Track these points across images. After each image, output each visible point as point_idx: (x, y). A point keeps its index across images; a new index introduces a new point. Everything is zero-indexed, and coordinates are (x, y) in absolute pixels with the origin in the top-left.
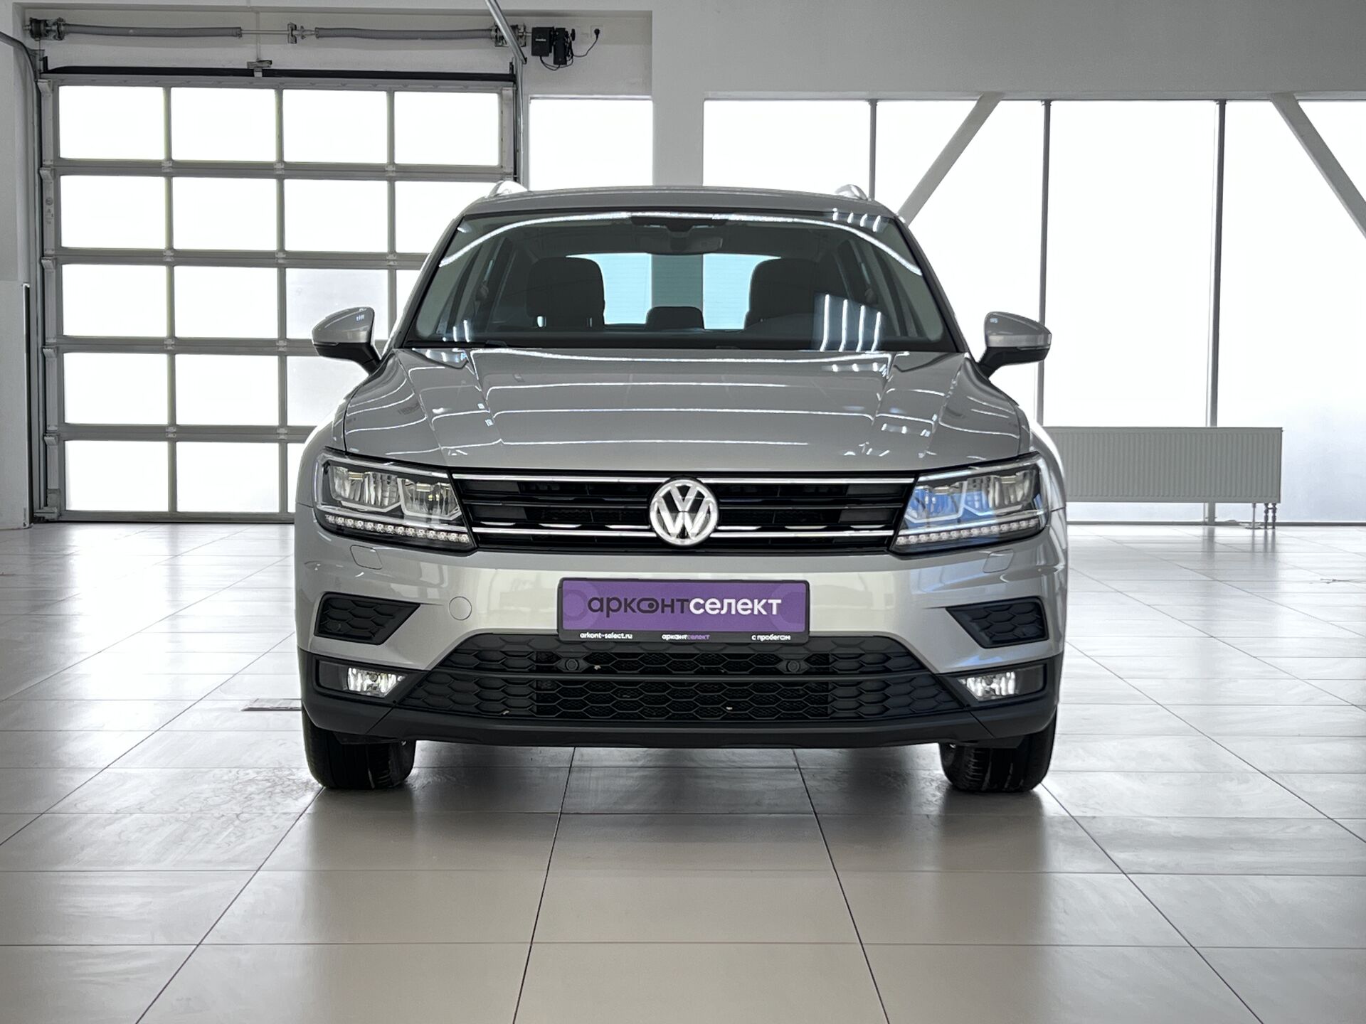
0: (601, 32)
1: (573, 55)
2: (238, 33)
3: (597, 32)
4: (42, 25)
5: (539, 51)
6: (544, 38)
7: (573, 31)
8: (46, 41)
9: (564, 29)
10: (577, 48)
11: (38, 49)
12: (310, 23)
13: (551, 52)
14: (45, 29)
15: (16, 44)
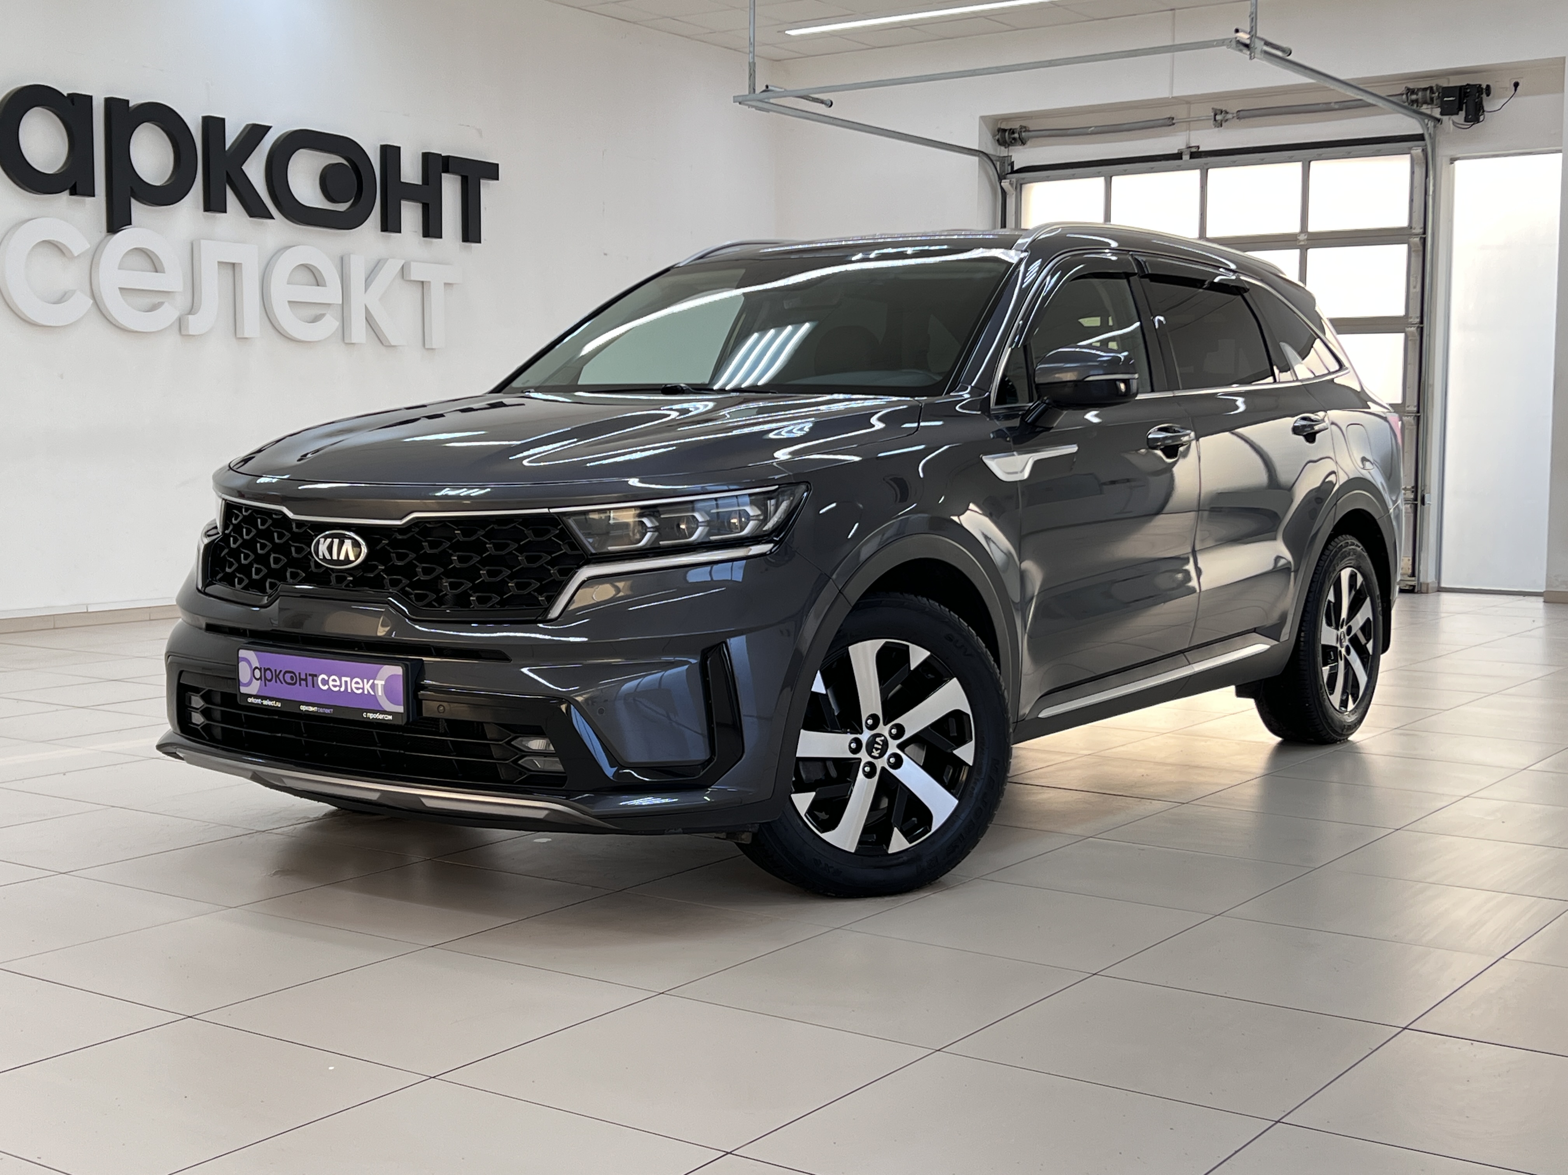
0: (1521, 84)
1: (1484, 111)
2: (1170, 122)
3: (1516, 85)
4: (1007, 134)
5: (1448, 110)
6: (1453, 97)
7: (1488, 87)
8: (1013, 147)
9: (1480, 85)
10: (1489, 104)
11: (1006, 155)
12: (1233, 107)
13: (1462, 110)
14: (1009, 138)
15: (981, 154)
